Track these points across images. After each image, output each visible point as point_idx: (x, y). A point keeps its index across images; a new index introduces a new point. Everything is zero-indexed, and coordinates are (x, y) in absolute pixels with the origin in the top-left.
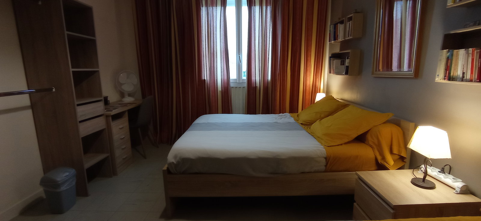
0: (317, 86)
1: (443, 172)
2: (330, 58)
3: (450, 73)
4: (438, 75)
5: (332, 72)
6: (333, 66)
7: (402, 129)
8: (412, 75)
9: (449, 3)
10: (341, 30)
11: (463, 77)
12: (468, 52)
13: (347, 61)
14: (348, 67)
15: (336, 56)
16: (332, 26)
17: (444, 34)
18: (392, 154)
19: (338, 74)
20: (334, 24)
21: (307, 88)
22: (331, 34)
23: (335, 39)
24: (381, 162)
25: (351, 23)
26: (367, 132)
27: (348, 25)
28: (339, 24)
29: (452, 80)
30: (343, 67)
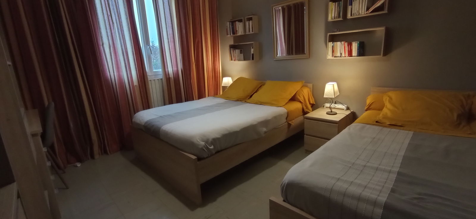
4: (329, 55)
9: (330, 19)
10: (239, 27)
11: (341, 55)
12: (342, 44)
13: (252, 50)
14: (253, 54)
15: (233, 47)
16: (228, 23)
17: (329, 34)
18: (310, 104)
19: (239, 60)
20: (230, 22)
21: (210, 75)
22: (229, 29)
23: (234, 33)
24: (306, 110)
25: (252, 22)
26: (295, 94)
27: (247, 23)
28: (237, 22)
29: (336, 57)
30: (242, 56)
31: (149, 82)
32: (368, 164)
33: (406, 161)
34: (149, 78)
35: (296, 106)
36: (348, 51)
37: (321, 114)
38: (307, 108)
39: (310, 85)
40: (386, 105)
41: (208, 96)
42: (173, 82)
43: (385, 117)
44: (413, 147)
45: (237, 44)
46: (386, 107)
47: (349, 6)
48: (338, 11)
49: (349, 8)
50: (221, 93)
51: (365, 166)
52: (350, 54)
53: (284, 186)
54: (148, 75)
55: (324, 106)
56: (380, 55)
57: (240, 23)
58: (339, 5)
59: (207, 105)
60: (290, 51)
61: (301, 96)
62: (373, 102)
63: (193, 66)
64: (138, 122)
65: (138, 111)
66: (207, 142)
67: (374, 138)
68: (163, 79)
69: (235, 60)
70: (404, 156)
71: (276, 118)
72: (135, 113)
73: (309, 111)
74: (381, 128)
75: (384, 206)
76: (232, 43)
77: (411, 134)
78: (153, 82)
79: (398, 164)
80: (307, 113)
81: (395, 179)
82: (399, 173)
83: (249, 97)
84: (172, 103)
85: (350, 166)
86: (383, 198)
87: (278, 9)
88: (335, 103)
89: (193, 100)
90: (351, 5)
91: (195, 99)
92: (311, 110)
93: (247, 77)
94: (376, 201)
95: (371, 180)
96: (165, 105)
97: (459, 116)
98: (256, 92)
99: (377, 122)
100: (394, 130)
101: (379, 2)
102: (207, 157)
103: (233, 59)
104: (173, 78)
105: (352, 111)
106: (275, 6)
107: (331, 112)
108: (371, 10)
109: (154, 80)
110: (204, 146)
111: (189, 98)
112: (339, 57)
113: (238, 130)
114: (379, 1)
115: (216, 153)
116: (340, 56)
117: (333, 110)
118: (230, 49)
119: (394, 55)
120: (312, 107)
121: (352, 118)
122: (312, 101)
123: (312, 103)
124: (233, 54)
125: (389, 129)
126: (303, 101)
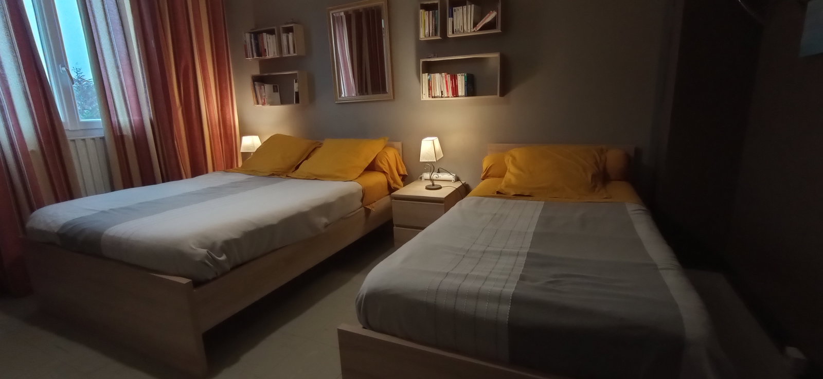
4: (424, 94)
6: (262, 94)
9: (422, 37)
10: (270, 45)
11: (442, 94)
12: (442, 76)
13: (296, 85)
14: (297, 93)
15: (259, 80)
16: (248, 35)
17: (422, 61)
18: (400, 175)
19: (272, 104)
20: (251, 33)
21: (215, 132)
22: (249, 47)
23: (259, 54)
24: (393, 185)
25: (293, 35)
26: (374, 160)
27: (284, 37)
28: (264, 34)
29: (435, 97)
30: (277, 95)
31: (71, 145)
32: (489, 249)
33: (538, 237)
34: (69, 136)
35: (377, 179)
36: (452, 88)
37: (418, 189)
38: (395, 181)
39: (398, 145)
40: (508, 168)
41: (214, 170)
42: (132, 144)
43: (509, 185)
44: (545, 221)
45: (266, 74)
46: (509, 171)
47: (449, 17)
48: (434, 25)
49: (450, 20)
50: (240, 164)
51: (484, 252)
52: (455, 93)
53: (361, 300)
54: (65, 128)
55: (421, 178)
56: (496, 94)
57: (271, 36)
58: (434, 15)
59: (211, 186)
60: (362, 88)
61: (383, 162)
62: (491, 166)
63: (177, 113)
64: (42, 226)
65: (41, 205)
66: (212, 247)
67: (495, 214)
68: (107, 139)
69: (264, 104)
70: (534, 233)
71: (344, 199)
72: (32, 210)
73: (397, 186)
74: (503, 200)
75: (512, 300)
76: (257, 72)
77: (541, 204)
78: (80, 144)
79: (528, 244)
80: (397, 189)
81: (524, 262)
82: (529, 255)
83: (294, 169)
84: (132, 186)
85: (464, 254)
86: (510, 289)
87: (338, 15)
88: (439, 172)
89: (181, 178)
90: (452, 16)
91: (184, 176)
92: (402, 186)
93: (288, 135)
94: (501, 294)
95: (493, 269)
96: (113, 189)
97: (594, 176)
98: (307, 159)
99: (498, 193)
100: (521, 202)
101: (490, 16)
102: (214, 279)
103: (260, 101)
104: (131, 137)
105: (463, 182)
106: (332, 10)
107: (433, 185)
108: (480, 26)
109: (84, 140)
110: (207, 257)
111: (171, 174)
112: (440, 97)
113: (275, 222)
114: (488, 15)
115: (233, 269)
116: (440, 95)
117: (436, 183)
118: (254, 84)
119: (514, 94)
120: (403, 180)
121: (463, 191)
122: (403, 171)
123: (402, 173)
124: (260, 92)
125: (514, 201)
126: (387, 170)
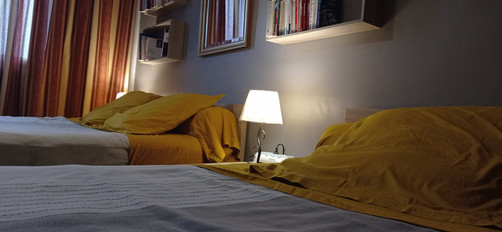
0: (118, 84)
1: (277, 152)
2: (141, 35)
3: (278, 28)
4: (268, 31)
5: (143, 56)
6: (145, 48)
7: (234, 114)
8: (244, 44)
11: (290, 29)
13: (166, 35)
14: (166, 44)
19: (151, 59)
23: (149, 6)
30: (161, 50)
36: (302, 17)
38: (214, 151)
52: (305, 24)
69: (145, 59)
73: (216, 159)
123: (227, 143)
124: (144, 46)
